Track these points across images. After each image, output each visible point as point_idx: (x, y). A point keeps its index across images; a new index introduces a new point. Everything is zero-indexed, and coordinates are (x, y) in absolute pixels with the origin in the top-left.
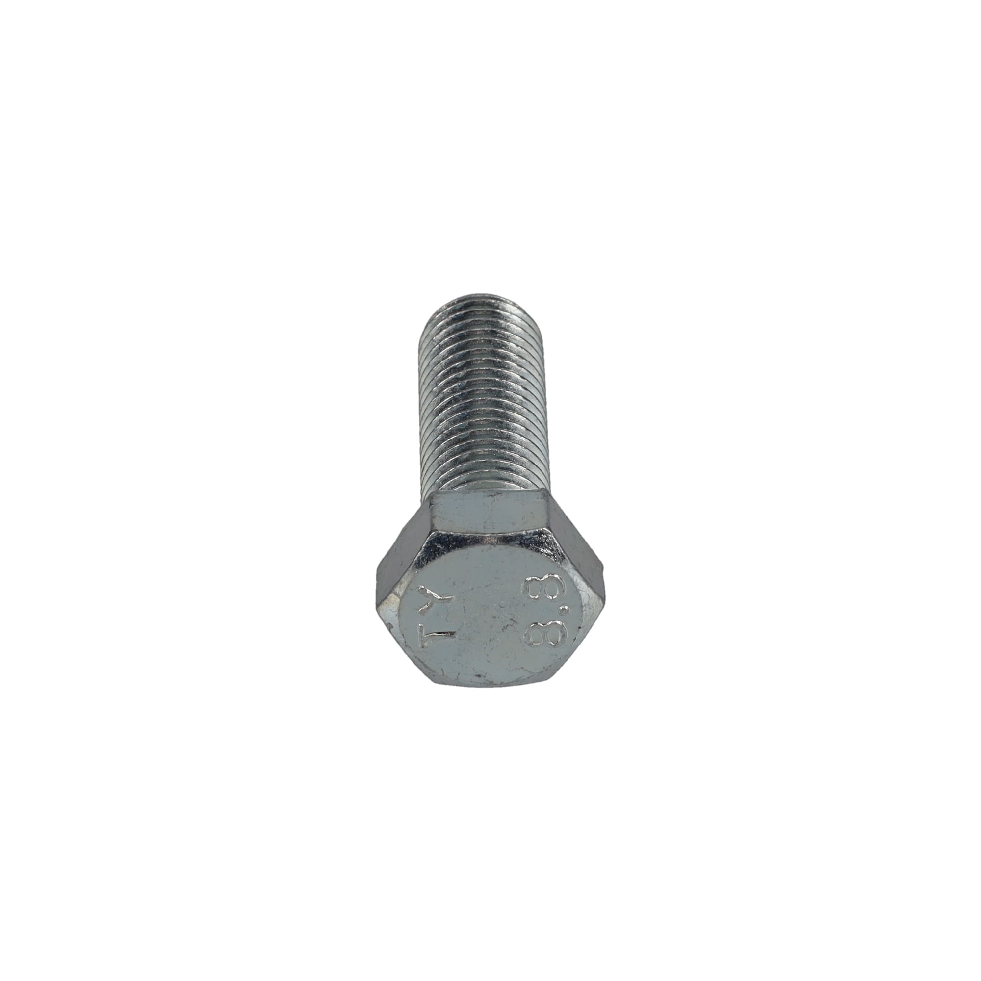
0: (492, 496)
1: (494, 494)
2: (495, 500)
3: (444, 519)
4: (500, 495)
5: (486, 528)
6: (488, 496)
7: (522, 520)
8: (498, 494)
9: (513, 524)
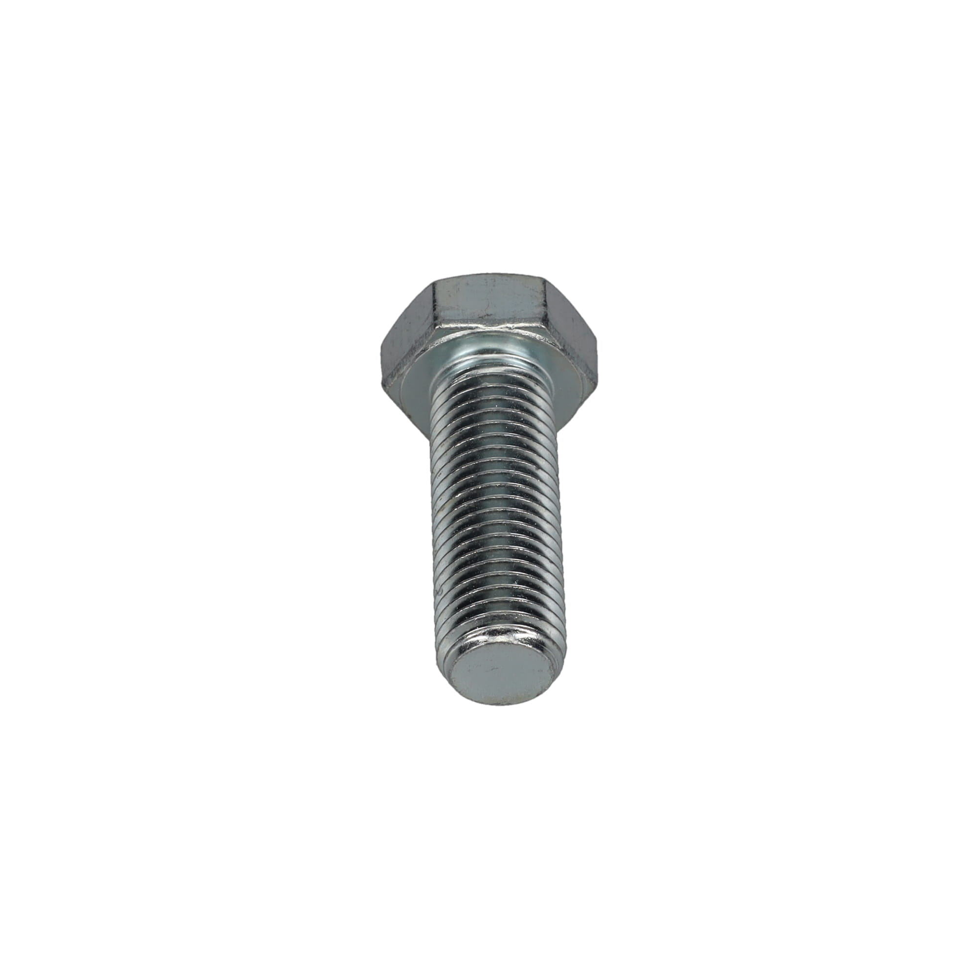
0: (488, 315)
1: (486, 317)
2: (485, 310)
3: (533, 290)
4: (480, 316)
5: (493, 281)
6: (491, 315)
7: (459, 289)
8: (482, 317)
9: (468, 284)
